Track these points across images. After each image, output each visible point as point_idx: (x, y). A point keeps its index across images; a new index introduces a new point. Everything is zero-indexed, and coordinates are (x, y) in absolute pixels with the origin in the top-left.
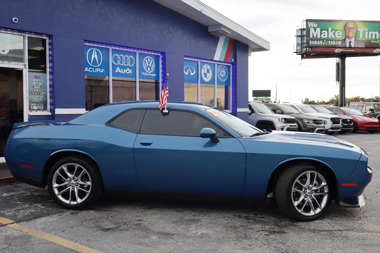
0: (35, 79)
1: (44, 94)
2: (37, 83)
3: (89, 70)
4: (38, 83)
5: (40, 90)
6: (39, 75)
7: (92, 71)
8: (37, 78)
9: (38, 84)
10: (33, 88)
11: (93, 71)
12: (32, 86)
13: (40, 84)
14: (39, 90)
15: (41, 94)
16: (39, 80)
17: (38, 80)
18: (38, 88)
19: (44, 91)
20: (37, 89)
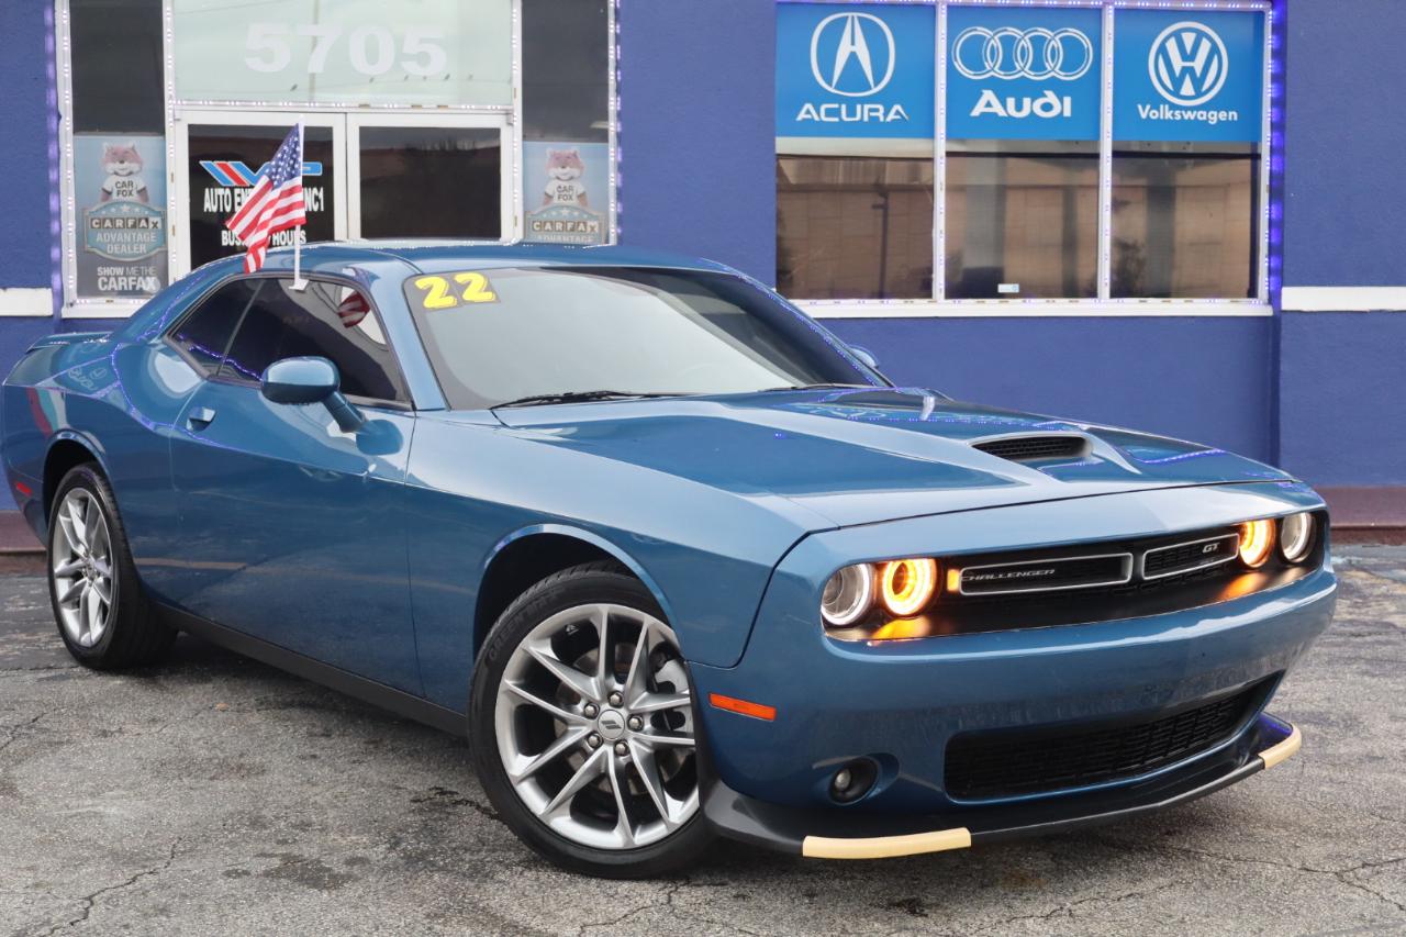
0: (556, 166)
1: (596, 229)
2: (563, 184)
3: (819, 114)
4: (567, 184)
5: (576, 214)
6: (572, 151)
7: (836, 120)
8: (563, 161)
9: (571, 188)
10: (546, 203)
11: (841, 119)
12: (543, 197)
13: (579, 188)
14: (570, 214)
15: (581, 227)
16: (575, 172)
17: (568, 169)
18: (568, 202)
19: (596, 218)
20: (562, 207)
